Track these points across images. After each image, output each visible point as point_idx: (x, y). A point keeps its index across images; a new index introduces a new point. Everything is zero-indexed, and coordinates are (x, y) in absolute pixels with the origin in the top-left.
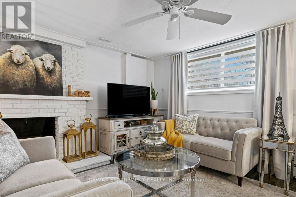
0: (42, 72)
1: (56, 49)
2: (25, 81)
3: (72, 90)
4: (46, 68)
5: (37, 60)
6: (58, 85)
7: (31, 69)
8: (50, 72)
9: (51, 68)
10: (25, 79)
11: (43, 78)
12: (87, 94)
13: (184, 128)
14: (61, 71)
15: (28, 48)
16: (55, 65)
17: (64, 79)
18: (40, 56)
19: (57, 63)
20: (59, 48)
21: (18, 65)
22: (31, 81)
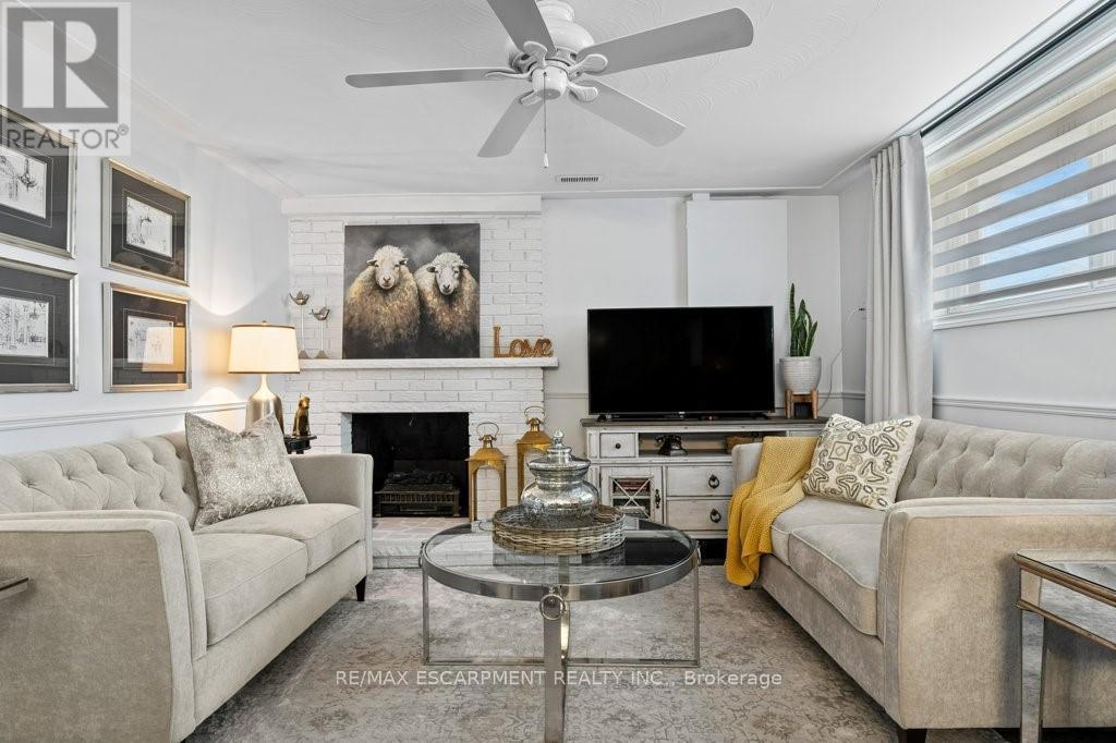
0: (433, 301)
1: (465, 236)
2: (397, 327)
3: (505, 342)
4: (441, 288)
5: (423, 272)
6: (468, 329)
7: (410, 296)
8: (450, 297)
9: (452, 288)
10: (399, 321)
11: (433, 315)
12: (544, 346)
13: (833, 474)
14: (477, 291)
15: (406, 248)
16: (461, 278)
17: (484, 310)
18: (430, 262)
19: (466, 273)
20: (473, 230)
21: (385, 291)
22: (408, 327)
